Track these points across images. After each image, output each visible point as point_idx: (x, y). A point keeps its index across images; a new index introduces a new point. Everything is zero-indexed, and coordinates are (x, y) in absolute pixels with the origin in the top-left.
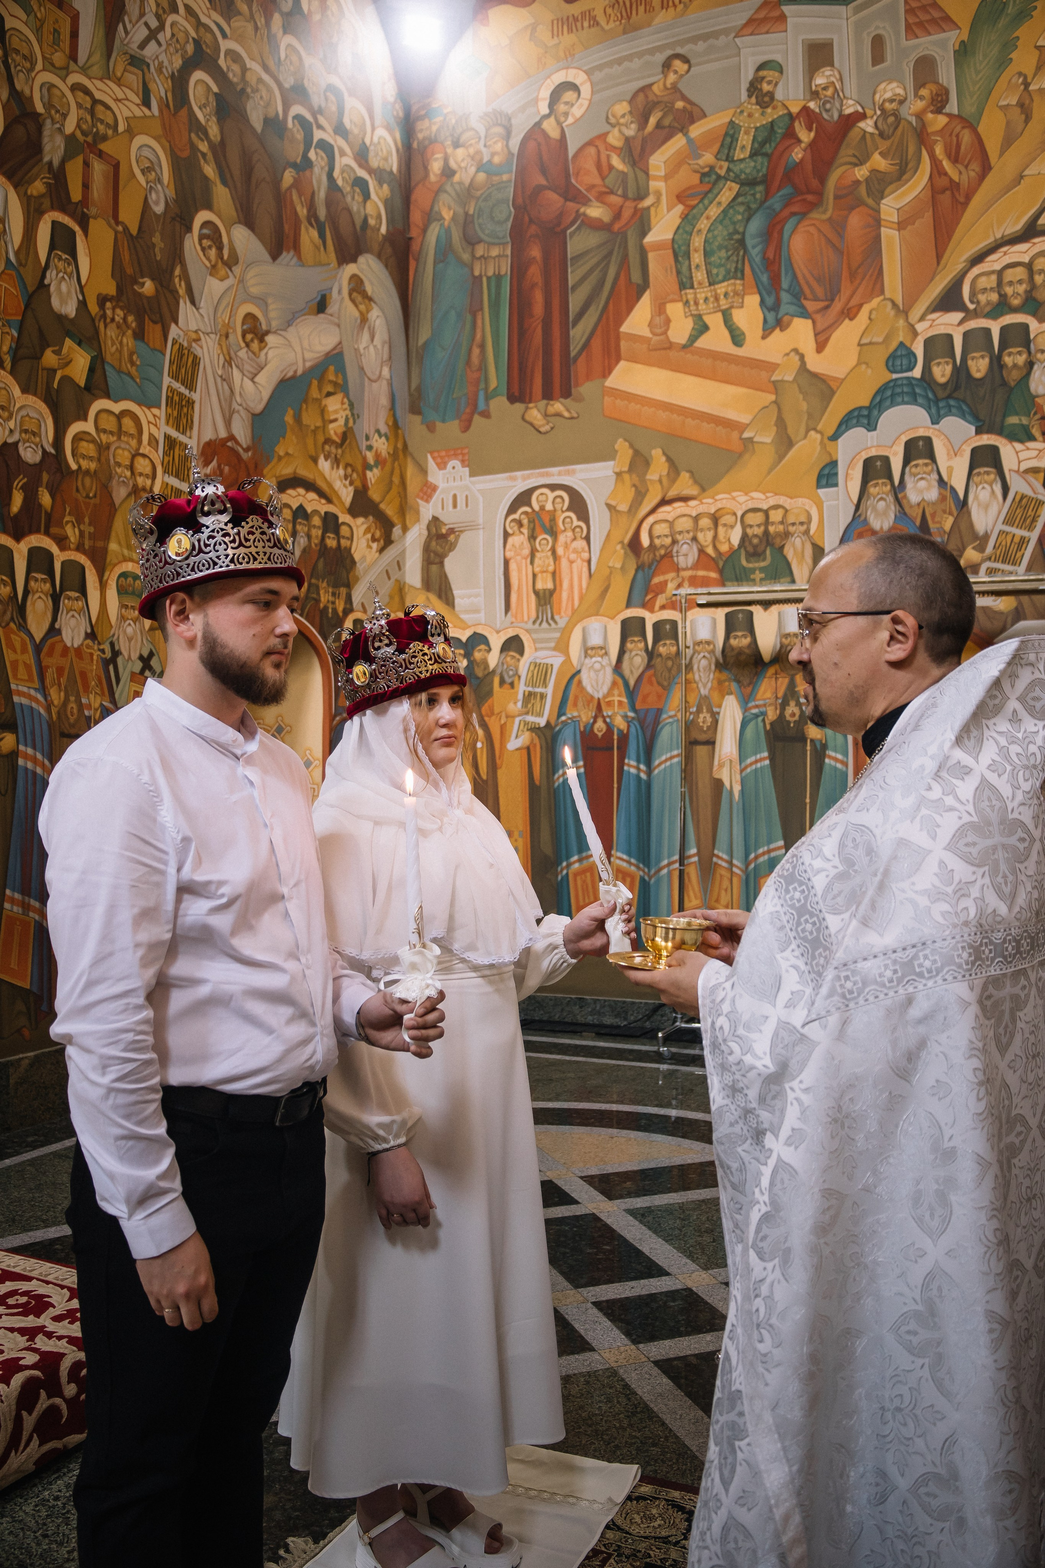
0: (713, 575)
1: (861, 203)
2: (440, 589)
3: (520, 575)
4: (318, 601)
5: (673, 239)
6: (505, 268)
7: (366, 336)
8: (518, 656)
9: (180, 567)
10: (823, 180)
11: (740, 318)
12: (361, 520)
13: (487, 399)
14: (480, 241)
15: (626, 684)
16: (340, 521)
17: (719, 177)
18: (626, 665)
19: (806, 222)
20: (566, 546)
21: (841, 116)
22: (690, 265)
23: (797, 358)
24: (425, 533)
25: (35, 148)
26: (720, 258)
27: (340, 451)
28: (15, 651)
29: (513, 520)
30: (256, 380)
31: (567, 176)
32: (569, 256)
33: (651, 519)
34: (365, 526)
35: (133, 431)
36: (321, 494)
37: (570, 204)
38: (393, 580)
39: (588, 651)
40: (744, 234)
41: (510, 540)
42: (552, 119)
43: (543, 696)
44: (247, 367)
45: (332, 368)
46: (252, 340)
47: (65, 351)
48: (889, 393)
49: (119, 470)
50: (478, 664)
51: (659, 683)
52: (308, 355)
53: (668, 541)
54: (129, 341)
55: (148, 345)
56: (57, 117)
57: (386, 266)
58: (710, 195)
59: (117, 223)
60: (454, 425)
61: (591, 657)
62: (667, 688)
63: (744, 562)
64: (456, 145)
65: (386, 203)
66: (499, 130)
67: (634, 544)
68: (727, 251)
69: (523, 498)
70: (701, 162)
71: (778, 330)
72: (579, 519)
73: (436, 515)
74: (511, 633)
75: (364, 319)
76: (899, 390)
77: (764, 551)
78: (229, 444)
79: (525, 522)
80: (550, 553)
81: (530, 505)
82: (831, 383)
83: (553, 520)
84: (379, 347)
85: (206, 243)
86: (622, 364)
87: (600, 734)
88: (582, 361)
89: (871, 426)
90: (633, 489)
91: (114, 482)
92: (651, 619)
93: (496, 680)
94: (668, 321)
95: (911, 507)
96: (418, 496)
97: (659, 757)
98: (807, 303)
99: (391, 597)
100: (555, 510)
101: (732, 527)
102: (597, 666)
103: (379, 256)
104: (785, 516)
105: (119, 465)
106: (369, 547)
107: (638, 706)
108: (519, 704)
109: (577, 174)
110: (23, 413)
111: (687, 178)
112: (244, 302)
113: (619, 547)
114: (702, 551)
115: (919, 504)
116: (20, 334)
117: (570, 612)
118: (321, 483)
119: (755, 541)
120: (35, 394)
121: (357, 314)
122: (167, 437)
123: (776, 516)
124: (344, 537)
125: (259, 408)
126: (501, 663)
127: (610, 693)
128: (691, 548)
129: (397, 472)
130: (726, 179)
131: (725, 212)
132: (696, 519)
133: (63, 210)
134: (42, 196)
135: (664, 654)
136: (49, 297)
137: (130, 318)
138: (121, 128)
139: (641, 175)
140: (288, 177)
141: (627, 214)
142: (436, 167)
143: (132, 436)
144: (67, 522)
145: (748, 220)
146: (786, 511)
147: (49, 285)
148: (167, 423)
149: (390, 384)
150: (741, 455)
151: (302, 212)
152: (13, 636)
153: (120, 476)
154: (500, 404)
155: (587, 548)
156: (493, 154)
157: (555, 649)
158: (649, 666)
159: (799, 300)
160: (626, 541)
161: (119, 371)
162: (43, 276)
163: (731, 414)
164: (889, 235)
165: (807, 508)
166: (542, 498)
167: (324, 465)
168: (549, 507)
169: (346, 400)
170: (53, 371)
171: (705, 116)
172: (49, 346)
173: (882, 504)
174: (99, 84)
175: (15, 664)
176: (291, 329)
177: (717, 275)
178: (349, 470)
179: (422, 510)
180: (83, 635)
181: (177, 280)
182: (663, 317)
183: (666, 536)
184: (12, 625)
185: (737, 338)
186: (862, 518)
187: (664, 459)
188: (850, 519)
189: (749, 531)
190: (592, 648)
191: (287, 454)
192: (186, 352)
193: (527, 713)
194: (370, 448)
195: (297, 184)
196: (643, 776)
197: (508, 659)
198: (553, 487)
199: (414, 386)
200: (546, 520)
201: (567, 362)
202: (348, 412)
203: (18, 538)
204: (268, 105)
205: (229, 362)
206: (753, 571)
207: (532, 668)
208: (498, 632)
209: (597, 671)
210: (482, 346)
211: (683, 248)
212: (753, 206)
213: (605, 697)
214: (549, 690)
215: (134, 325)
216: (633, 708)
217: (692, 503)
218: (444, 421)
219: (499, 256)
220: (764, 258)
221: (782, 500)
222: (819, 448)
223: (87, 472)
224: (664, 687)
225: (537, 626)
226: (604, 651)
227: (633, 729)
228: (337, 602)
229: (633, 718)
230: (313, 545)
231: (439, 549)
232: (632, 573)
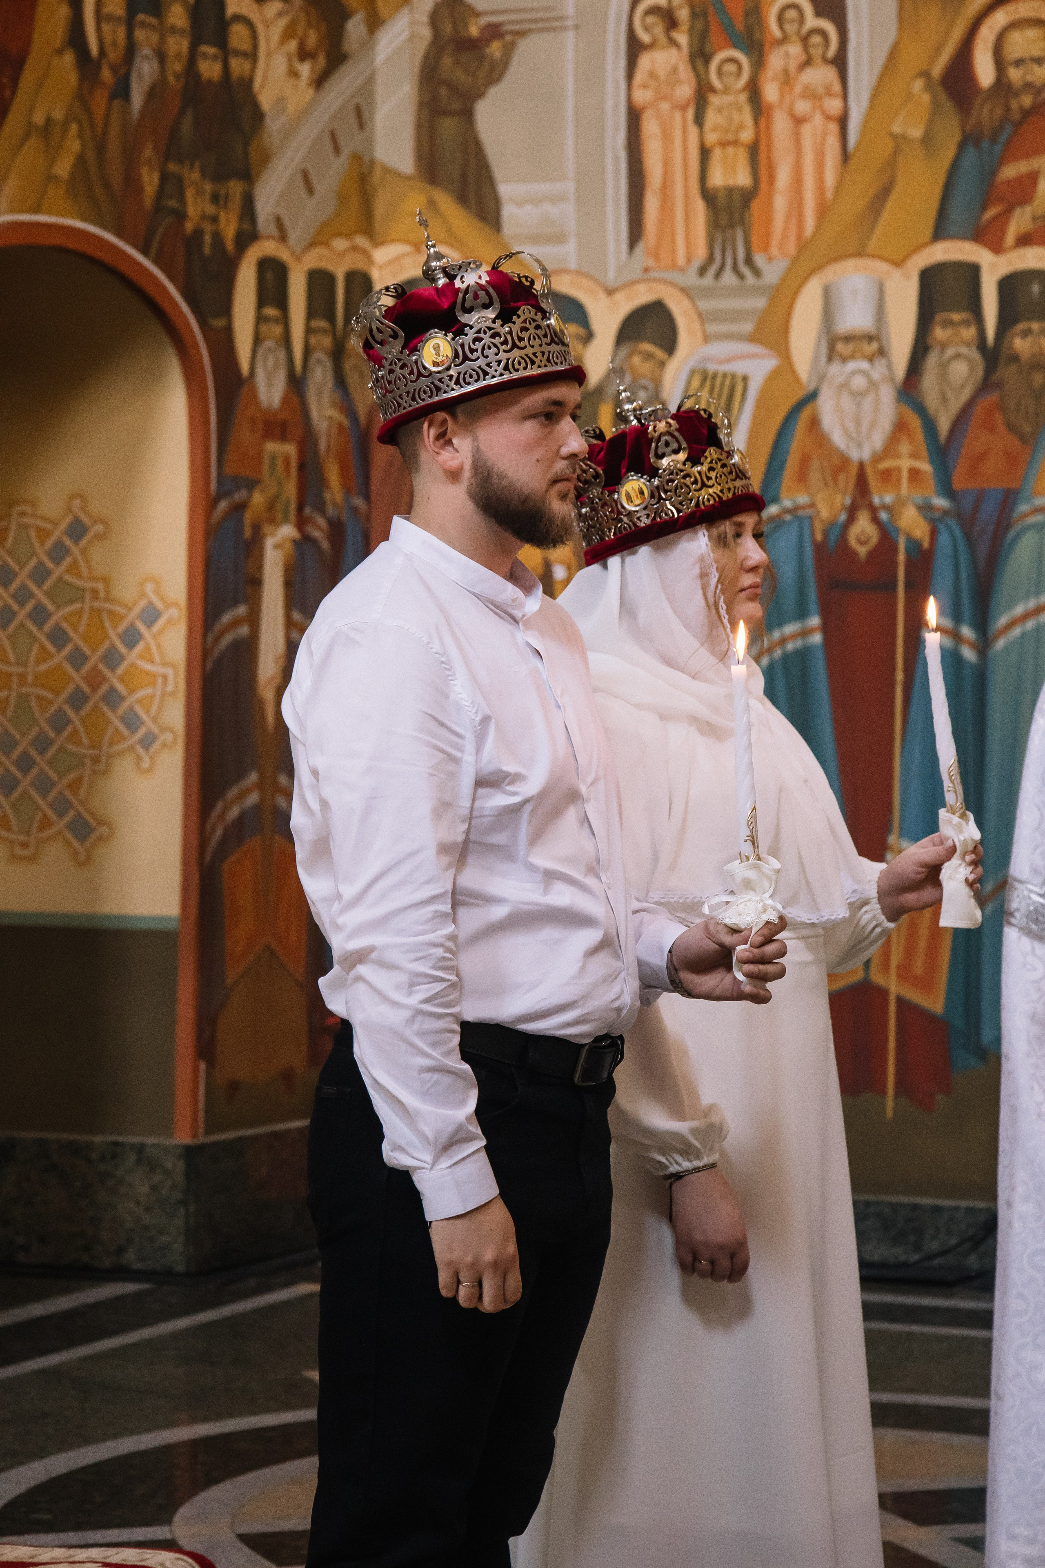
2: (464, 176)
3: (669, 151)
4: (180, 216)
8: (659, 353)
9: (440, 380)
15: (930, 426)
16: (230, 11)
18: (929, 382)
20: (786, 80)
24: (426, 33)
29: (655, 11)
33: (1000, 18)
34: (283, 22)
38: (346, 154)
39: (836, 344)
41: (645, 61)
51: (1011, 428)
61: (844, 360)
62: (1030, 442)
67: (957, 80)
72: (819, 13)
74: (643, 296)
79: (683, 14)
80: (743, 98)
83: (754, 12)
87: (862, 551)
92: (993, 268)
97: (1010, 606)
99: (342, 198)
102: (859, 382)
106: (294, 74)
107: (958, 481)
113: (918, 86)
117: (792, 248)
124: (237, 53)
126: (617, 371)
127: (889, 449)
135: (1025, 356)
155: (837, 87)
157: (752, 338)
158: (987, 384)
160: (937, 70)
190: (848, 338)
196: (968, 654)
197: (636, 360)
200: (737, 11)
207: (696, 383)
208: (610, 292)
209: (858, 396)
213: (877, 458)
216: (947, 488)
224: (1023, 439)
225: (709, 279)
226: (875, 346)
227: (944, 539)
228: (222, 216)
229: (945, 513)
230: (171, 78)
231: (461, 76)
232: (949, 153)
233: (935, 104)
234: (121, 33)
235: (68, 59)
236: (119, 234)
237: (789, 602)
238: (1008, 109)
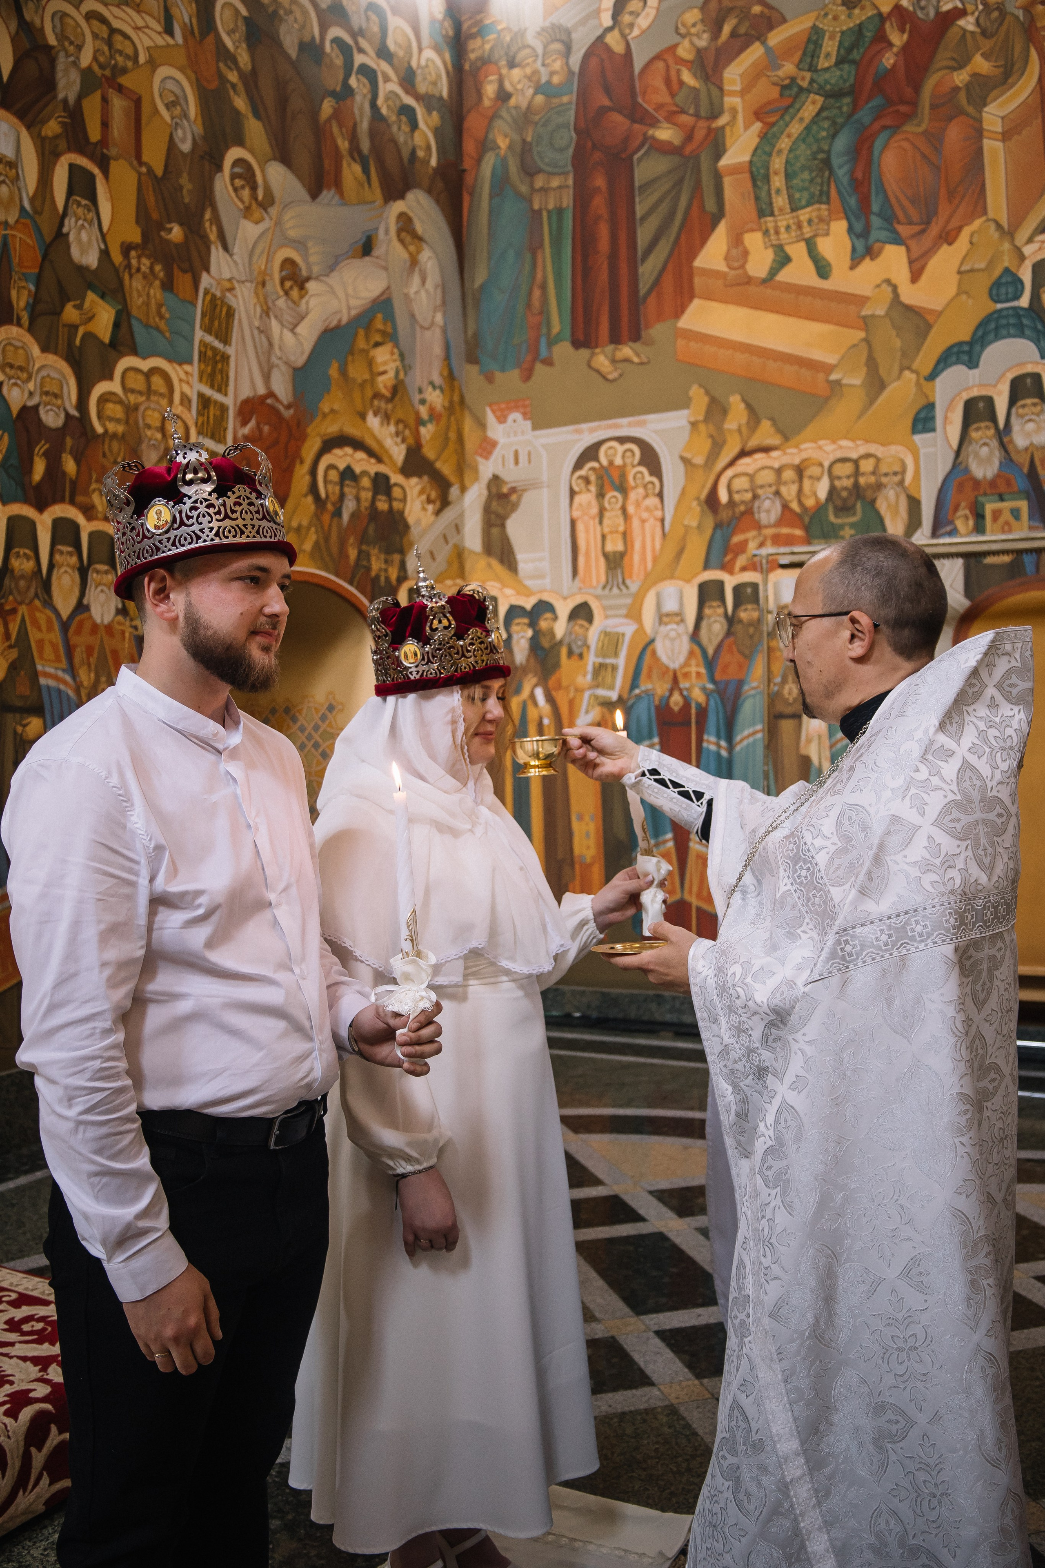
0: (798, 532)
1: (961, 112)
2: (502, 553)
3: (588, 537)
4: (368, 569)
5: (751, 162)
6: (568, 200)
7: (416, 279)
8: (586, 625)
9: (160, 542)
10: (917, 87)
11: (825, 246)
12: (414, 480)
13: (550, 344)
14: (540, 171)
16: (392, 481)
17: (801, 89)
18: (703, 633)
19: (897, 137)
20: (638, 504)
21: (938, 13)
22: (769, 191)
23: (889, 289)
24: (485, 492)
25: (49, 84)
26: (803, 181)
27: (390, 406)
28: (39, 629)
29: (580, 477)
30: (298, 330)
31: (633, 95)
32: (637, 184)
33: (729, 473)
34: (419, 487)
35: (163, 389)
36: (371, 453)
37: (636, 126)
38: (451, 544)
39: (662, 618)
40: (829, 152)
41: (577, 499)
42: (616, 32)
43: (614, 668)
44: (287, 317)
45: (380, 316)
46: (291, 288)
47: (87, 305)
48: (992, 325)
49: (149, 433)
50: (544, 635)
51: (740, 652)
52: (353, 302)
53: (748, 496)
54: (156, 292)
55: (177, 295)
56: (71, 49)
57: (438, 202)
58: (791, 110)
59: (141, 163)
60: (515, 374)
61: (666, 624)
62: (749, 657)
63: (832, 518)
64: (512, 65)
65: (437, 132)
66: (558, 46)
67: (712, 501)
68: (811, 173)
69: (590, 453)
70: (781, 73)
71: (867, 260)
72: (652, 474)
73: (497, 473)
74: (578, 600)
75: (414, 262)
76: (1003, 322)
77: (854, 506)
78: (269, 401)
79: (593, 478)
80: (620, 512)
81: (597, 459)
82: (928, 317)
83: (623, 476)
84: (431, 290)
85: (238, 182)
86: (696, 302)
87: (676, 709)
88: (652, 301)
89: (973, 363)
90: (710, 441)
91: (144, 446)
92: (730, 582)
93: (564, 651)
94: (746, 253)
95: (1018, 452)
96: (476, 453)
97: (742, 731)
98: (900, 228)
99: (450, 563)
100: (624, 465)
101: (819, 479)
102: (673, 634)
103: (429, 191)
104: (876, 466)
105: (148, 427)
106: (424, 509)
107: (718, 677)
108: (589, 677)
109: (644, 93)
110: (44, 373)
111: (765, 91)
112: (283, 246)
113: (695, 504)
114: (785, 507)
115: (1026, 449)
116: (38, 286)
117: (642, 576)
118: (370, 442)
119: (844, 494)
120: (55, 353)
121: (405, 255)
122: (201, 396)
123: (867, 466)
124: (396, 499)
125: (300, 362)
126: (569, 633)
127: (686, 664)
128: (773, 502)
129: (453, 427)
130: (809, 91)
131: (808, 128)
132: (779, 471)
133: (81, 152)
134: (56, 137)
135: (745, 620)
136: (68, 247)
137: (158, 268)
138: (142, 59)
139: (715, 91)
140: (327, 107)
141: (700, 134)
142: (490, 90)
143: (162, 395)
144: (94, 490)
145: (834, 136)
146: (878, 460)
147: (68, 234)
148: (201, 380)
149: (444, 331)
150: (827, 399)
151: (343, 145)
152: (38, 614)
153: (150, 439)
154: (563, 350)
155: (659, 506)
156: (552, 74)
157: (627, 616)
158: (729, 633)
159: (891, 224)
160: (703, 497)
161: (147, 326)
162: (61, 224)
163: (817, 355)
164: (993, 148)
165: (902, 457)
166: (611, 452)
167: (373, 421)
168: (618, 461)
169: (396, 351)
170: (75, 327)
171: (784, 20)
172: (69, 300)
173: (985, 449)
174: (114, 10)
175: (40, 643)
176: (334, 274)
177: (800, 200)
178: (401, 426)
179: (481, 468)
180: (113, 611)
181: (207, 225)
182: (740, 248)
183: (746, 491)
184: (37, 602)
185: (823, 269)
186: (963, 466)
187: (742, 406)
188: (948, 467)
189: (837, 483)
190: (668, 615)
191: (332, 411)
192: (219, 302)
193: (598, 686)
194: (423, 402)
195: (337, 115)
196: (724, 753)
197: (577, 628)
198: (622, 440)
199: (470, 333)
200: (615, 475)
201: (636, 302)
202: (398, 363)
203: (41, 508)
204: (303, 27)
205: (266, 312)
206: (842, 527)
207: (602, 637)
208: (565, 598)
209: (672, 640)
210: (543, 287)
211: (762, 171)
212: (840, 120)
213: (682, 667)
214: (621, 662)
215: (161, 275)
216: (713, 680)
217: (774, 454)
218: (503, 370)
219: (560, 187)
220: (853, 179)
221: (873, 448)
222: (913, 389)
223: (114, 436)
224: (745, 656)
225: (607, 591)
226: (679, 618)
227: (712, 703)
228: (390, 569)
229: (712, 691)
230: (363, 509)
231: (500, 511)
232: (709, 532)
233: (702, 511)
234: (337, 489)
235: (310, 499)
236: (337, 575)
237: (645, 731)
238: (734, 511)
